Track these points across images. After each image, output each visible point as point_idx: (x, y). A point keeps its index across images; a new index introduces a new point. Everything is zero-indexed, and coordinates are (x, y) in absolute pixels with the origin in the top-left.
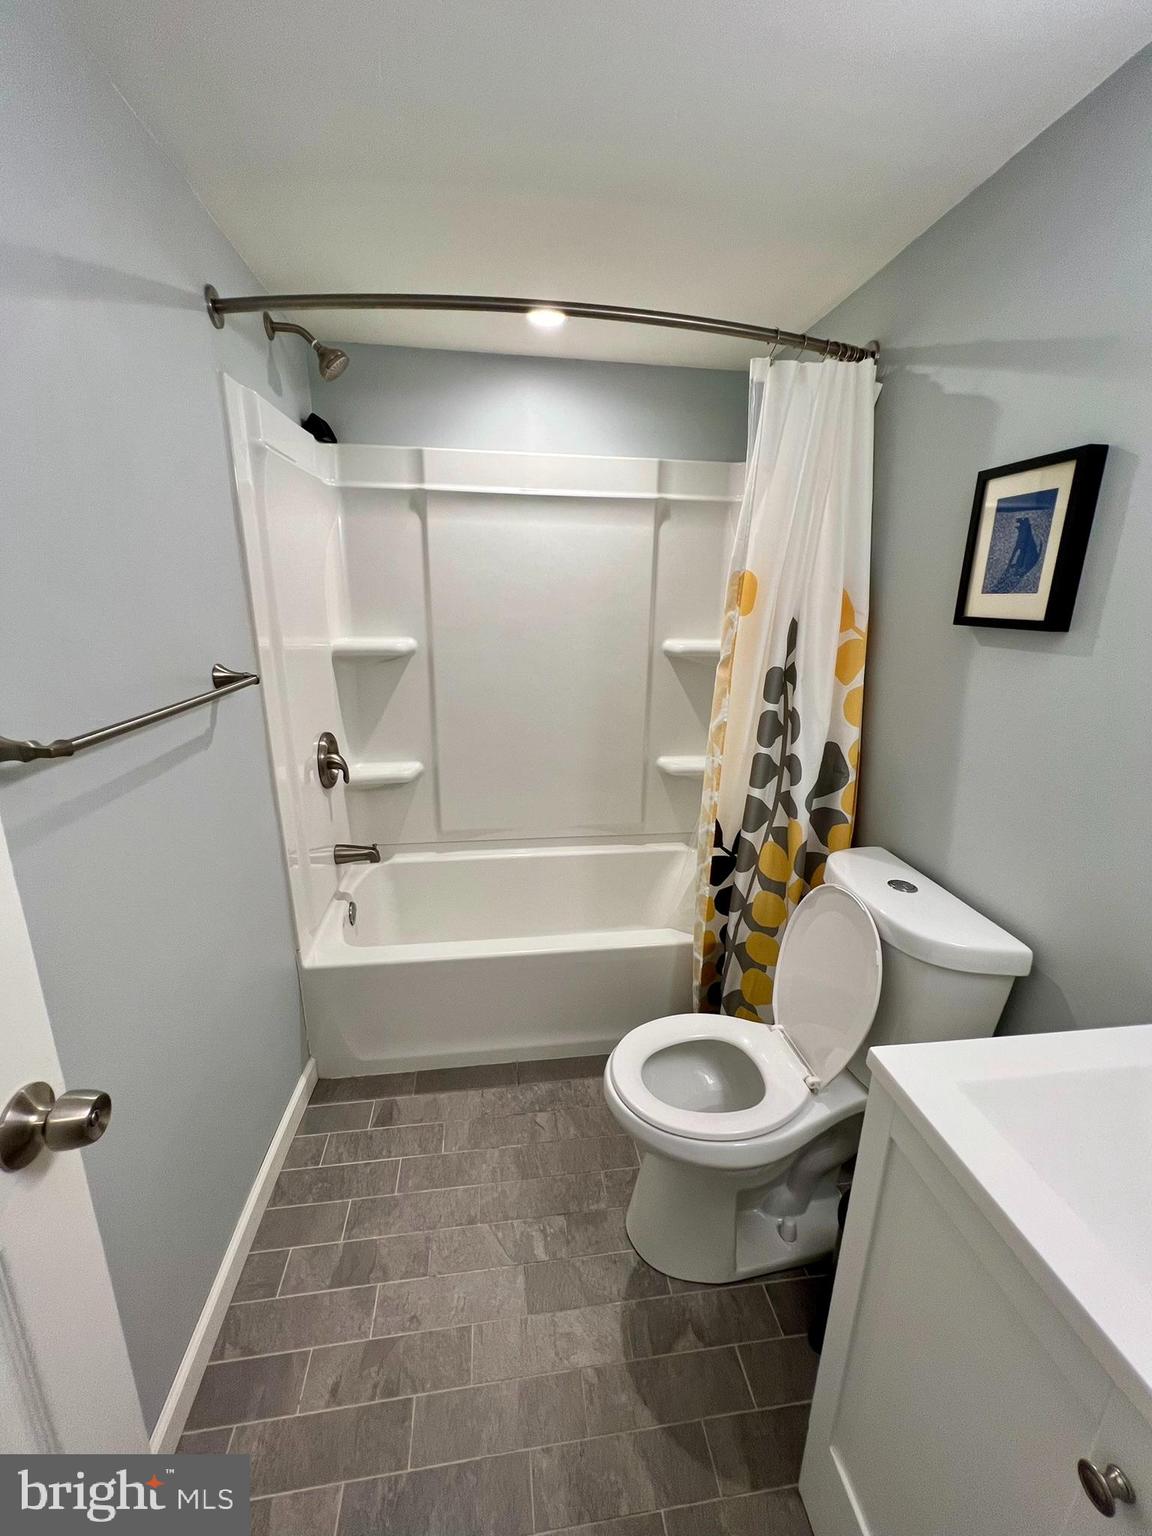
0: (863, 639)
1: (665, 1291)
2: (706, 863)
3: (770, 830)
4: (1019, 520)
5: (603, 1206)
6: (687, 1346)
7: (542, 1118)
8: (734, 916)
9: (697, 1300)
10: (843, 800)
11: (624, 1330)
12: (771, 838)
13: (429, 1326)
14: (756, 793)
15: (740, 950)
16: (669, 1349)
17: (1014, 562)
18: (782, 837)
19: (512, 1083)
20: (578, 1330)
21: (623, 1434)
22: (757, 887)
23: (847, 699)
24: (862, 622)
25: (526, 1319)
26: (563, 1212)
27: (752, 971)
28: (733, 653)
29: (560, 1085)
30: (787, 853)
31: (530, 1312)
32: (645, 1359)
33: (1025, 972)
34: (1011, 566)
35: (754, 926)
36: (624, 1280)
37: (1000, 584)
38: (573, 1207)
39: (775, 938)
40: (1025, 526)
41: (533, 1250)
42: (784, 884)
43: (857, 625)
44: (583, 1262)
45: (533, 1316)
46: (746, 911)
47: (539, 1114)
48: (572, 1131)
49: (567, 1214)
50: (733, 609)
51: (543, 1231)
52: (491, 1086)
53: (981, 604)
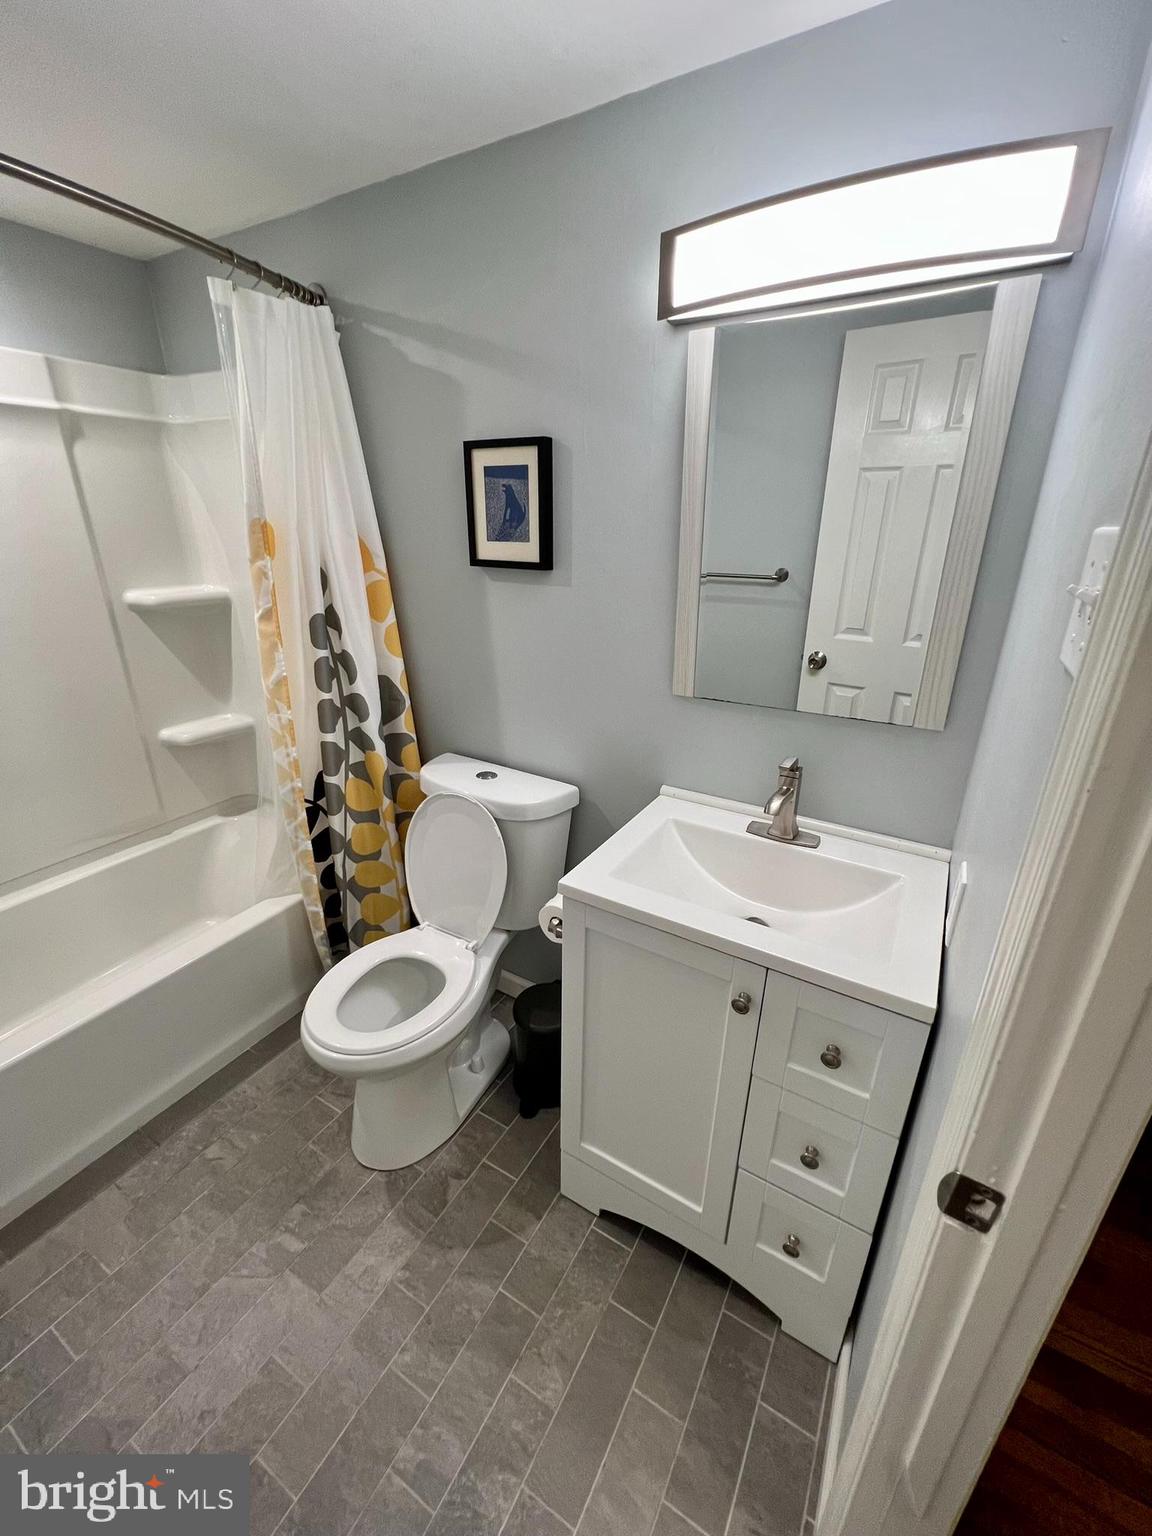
0: (385, 579)
1: (419, 1173)
2: (300, 818)
3: (349, 768)
4: (504, 485)
5: (327, 1167)
6: (456, 1189)
7: (212, 1152)
8: (338, 858)
9: (445, 1160)
10: (404, 724)
11: (406, 1226)
12: (351, 775)
13: (223, 1403)
14: (329, 738)
15: (352, 885)
16: (445, 1203)
17: (507, 517)
18: (361, 771)
19: (149, 1149)
20: (372, 1261)
21: (449, 1280)
22: (351, 824)
23: (386, 635)
24: (381, 563)
25: (322, 1300)
26: (294, 1201)
27: (368, 898)
28: (275, 604)
29: (210, 1111)
30: (372, 784)
31: (320, 1291)
32: (433, 1225)
33: (575, 802)
34: (505, 520)
35: (357, 858)
36: (384, 1197)
37: (500, 534)
38: (301, 1191)
39: (381, 860)
40: (508, 490)
41: (288, 1252)
42: (377, 811)
43: (377, 567)
44: (341, 1217)
45: (327, 1291)
46: (347, 848)
47: (207, 1151)
48: (254, 1137)
49: (300, 1199)
50: (263, 559)
51: (288, 1230)
52: (122, 1172)
53: (488, 550)
